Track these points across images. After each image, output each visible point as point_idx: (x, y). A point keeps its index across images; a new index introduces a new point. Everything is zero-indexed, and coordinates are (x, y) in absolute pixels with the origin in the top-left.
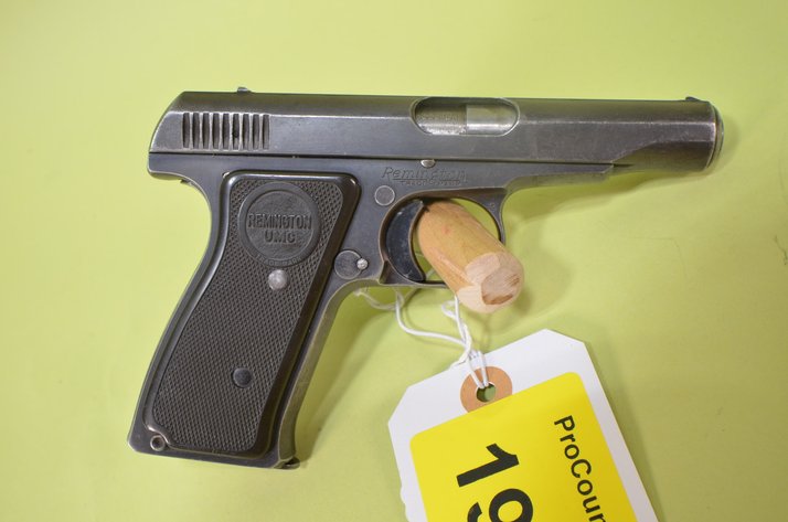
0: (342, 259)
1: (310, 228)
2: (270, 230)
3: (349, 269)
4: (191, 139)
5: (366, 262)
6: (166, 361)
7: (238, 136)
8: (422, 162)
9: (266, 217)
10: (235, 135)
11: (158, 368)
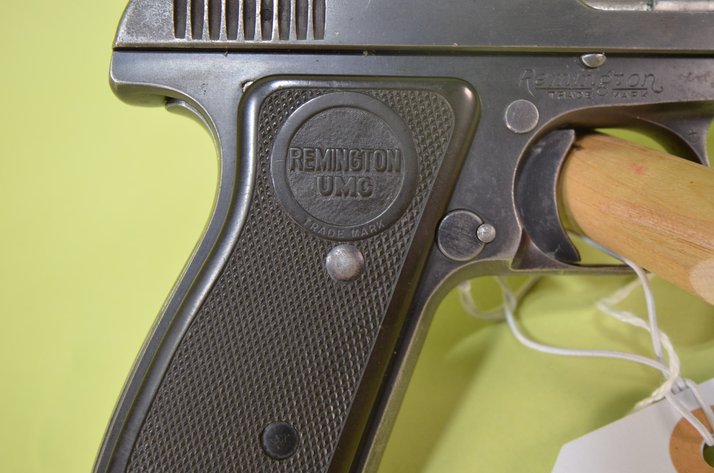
0: (451, 225)
1: (398, 171)
2: (327, 174)
3: (463, 242)
4: (189, 22)
5: (493, 231)
6: (140, 415)
7: (271, 19)
8: (584, 57)
9: (322, 153)
10: (266, 15)
11: (126, 428)
